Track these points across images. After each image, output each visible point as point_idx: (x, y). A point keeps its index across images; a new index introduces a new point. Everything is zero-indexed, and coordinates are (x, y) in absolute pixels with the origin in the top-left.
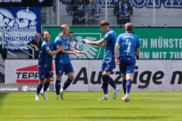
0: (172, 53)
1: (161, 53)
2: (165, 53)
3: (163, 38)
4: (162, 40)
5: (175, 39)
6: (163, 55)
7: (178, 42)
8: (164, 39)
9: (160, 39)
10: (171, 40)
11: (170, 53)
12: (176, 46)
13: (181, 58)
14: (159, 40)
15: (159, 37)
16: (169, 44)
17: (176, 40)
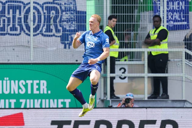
0: (23, 101)
1: (7, 101)
2: (13, 101)
3: (10, 80)
4: (8, 82)
5: (27, 81)
6: (10, 103)
7: (32, 84)
8: (12, 82)
9: (7, 80)
10: (22, 82)
11: (21, 101)
12: (29, 92)
13: (35, 107)
14: (5, 82)
15: (5, 79)
16: (19, 88)
17: (29, 82)
